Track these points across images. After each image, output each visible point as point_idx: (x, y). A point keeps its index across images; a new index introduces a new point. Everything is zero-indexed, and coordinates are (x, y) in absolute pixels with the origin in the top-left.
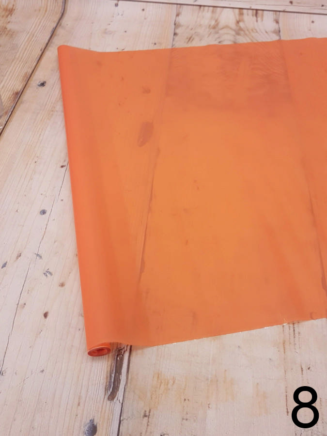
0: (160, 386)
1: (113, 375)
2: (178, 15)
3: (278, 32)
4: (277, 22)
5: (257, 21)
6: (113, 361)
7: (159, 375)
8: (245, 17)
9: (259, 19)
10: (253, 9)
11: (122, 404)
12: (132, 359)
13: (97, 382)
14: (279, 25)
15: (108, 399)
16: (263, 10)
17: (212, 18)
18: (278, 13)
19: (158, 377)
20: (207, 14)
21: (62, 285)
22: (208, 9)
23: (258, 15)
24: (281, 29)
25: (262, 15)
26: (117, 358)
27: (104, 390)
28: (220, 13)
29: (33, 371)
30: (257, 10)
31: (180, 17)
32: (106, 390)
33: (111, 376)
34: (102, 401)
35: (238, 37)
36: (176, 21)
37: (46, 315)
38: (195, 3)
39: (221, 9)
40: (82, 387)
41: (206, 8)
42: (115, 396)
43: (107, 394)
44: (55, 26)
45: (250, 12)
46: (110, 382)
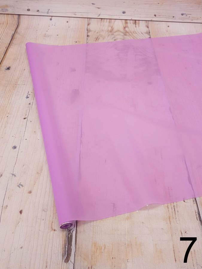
0: (97, 251)
1: (67, 247)
2: (88, 25)
3: (149, 33)
4: (148, 27)
5: (136, 27)
6: (66, 238)
7: (95, 244)
8: (129, 25)
9: (137, 26)
10: (133, 20)
11: (74, 264)
12: (78, 235)
13: (57, 252)
14: (149, 29)
15: (65, 262)
16: (139, 20)
17: (109, 26)
18: (148, 22)
19: (95, 245)
20: (106, 23)
21: (30, 192)
22: (107, 21)
23: (136, 23)
24: (150, 31)
25: (139, 23)
26: (68, 235)
27: (62, 256)
28: (114, 23)
29: (16, 248)
30: (135, 20)
31: (90, 26)
32: (63, 256)
33: (65, 247)
34: (61, 264)
35: (125, 37)
36: (88, 28)
37: (21, 212)
38: (99, 17)
39: (114, 20)
40: (47, 256)
42: (69, 260)
43: (63, 258)
44: (13, 32)
46: (65, 251)
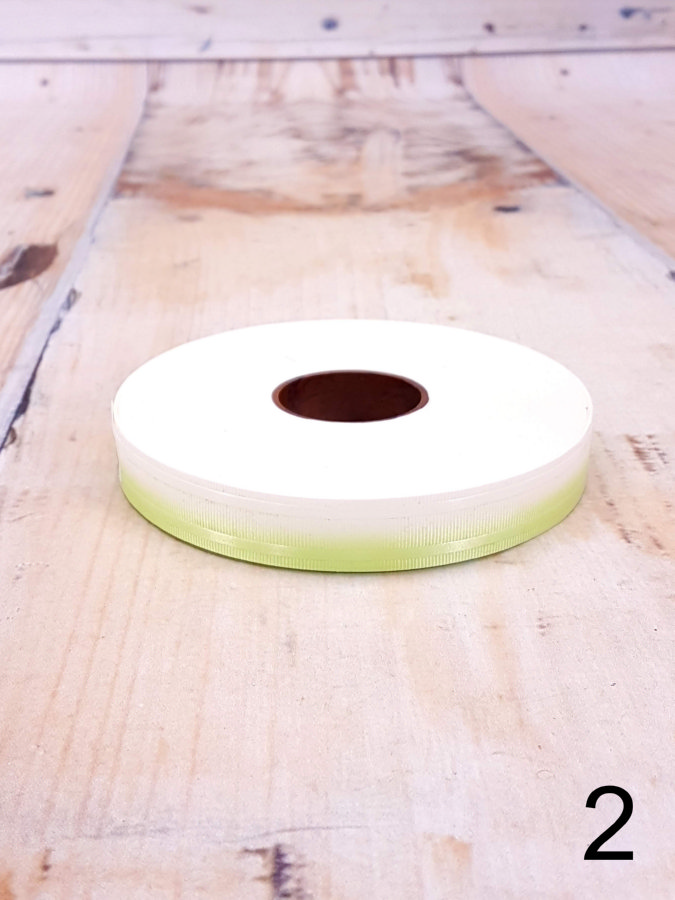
2: (154, 89)
3: (466, 99)
4: (458, 81)
5: (397, 84)
8: (361, 79)
9: (404, 80)
10: (379, 58)
14: (464, 89)
16: (411, 58)
17: (260, 89)
18: (456, 60)
20: (245, 82)
22: (246, 68)
23: (398, 70)
24: (473, 94)
28: (285, 75)
30: (392, 60)
31: (161, 92)
36: (151, 99)
38: (204, 56)
39: (286, 63)
41: (240, 67)
45: (373, 65)
